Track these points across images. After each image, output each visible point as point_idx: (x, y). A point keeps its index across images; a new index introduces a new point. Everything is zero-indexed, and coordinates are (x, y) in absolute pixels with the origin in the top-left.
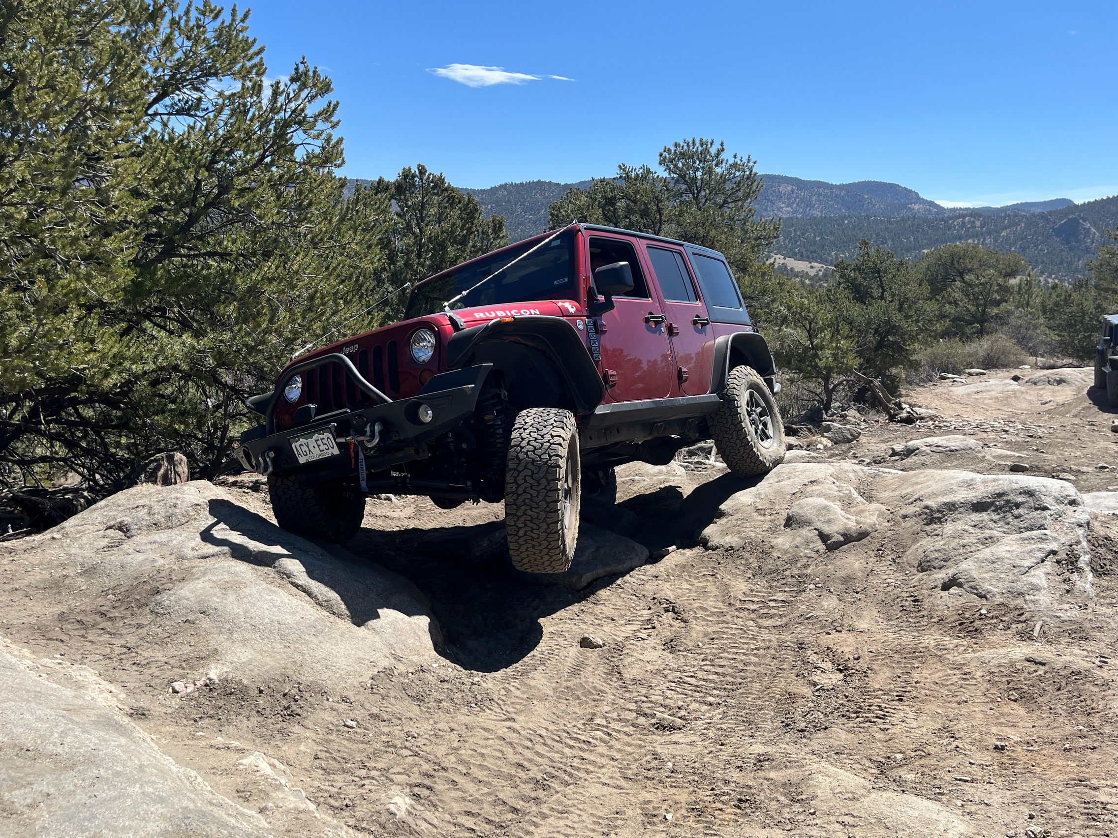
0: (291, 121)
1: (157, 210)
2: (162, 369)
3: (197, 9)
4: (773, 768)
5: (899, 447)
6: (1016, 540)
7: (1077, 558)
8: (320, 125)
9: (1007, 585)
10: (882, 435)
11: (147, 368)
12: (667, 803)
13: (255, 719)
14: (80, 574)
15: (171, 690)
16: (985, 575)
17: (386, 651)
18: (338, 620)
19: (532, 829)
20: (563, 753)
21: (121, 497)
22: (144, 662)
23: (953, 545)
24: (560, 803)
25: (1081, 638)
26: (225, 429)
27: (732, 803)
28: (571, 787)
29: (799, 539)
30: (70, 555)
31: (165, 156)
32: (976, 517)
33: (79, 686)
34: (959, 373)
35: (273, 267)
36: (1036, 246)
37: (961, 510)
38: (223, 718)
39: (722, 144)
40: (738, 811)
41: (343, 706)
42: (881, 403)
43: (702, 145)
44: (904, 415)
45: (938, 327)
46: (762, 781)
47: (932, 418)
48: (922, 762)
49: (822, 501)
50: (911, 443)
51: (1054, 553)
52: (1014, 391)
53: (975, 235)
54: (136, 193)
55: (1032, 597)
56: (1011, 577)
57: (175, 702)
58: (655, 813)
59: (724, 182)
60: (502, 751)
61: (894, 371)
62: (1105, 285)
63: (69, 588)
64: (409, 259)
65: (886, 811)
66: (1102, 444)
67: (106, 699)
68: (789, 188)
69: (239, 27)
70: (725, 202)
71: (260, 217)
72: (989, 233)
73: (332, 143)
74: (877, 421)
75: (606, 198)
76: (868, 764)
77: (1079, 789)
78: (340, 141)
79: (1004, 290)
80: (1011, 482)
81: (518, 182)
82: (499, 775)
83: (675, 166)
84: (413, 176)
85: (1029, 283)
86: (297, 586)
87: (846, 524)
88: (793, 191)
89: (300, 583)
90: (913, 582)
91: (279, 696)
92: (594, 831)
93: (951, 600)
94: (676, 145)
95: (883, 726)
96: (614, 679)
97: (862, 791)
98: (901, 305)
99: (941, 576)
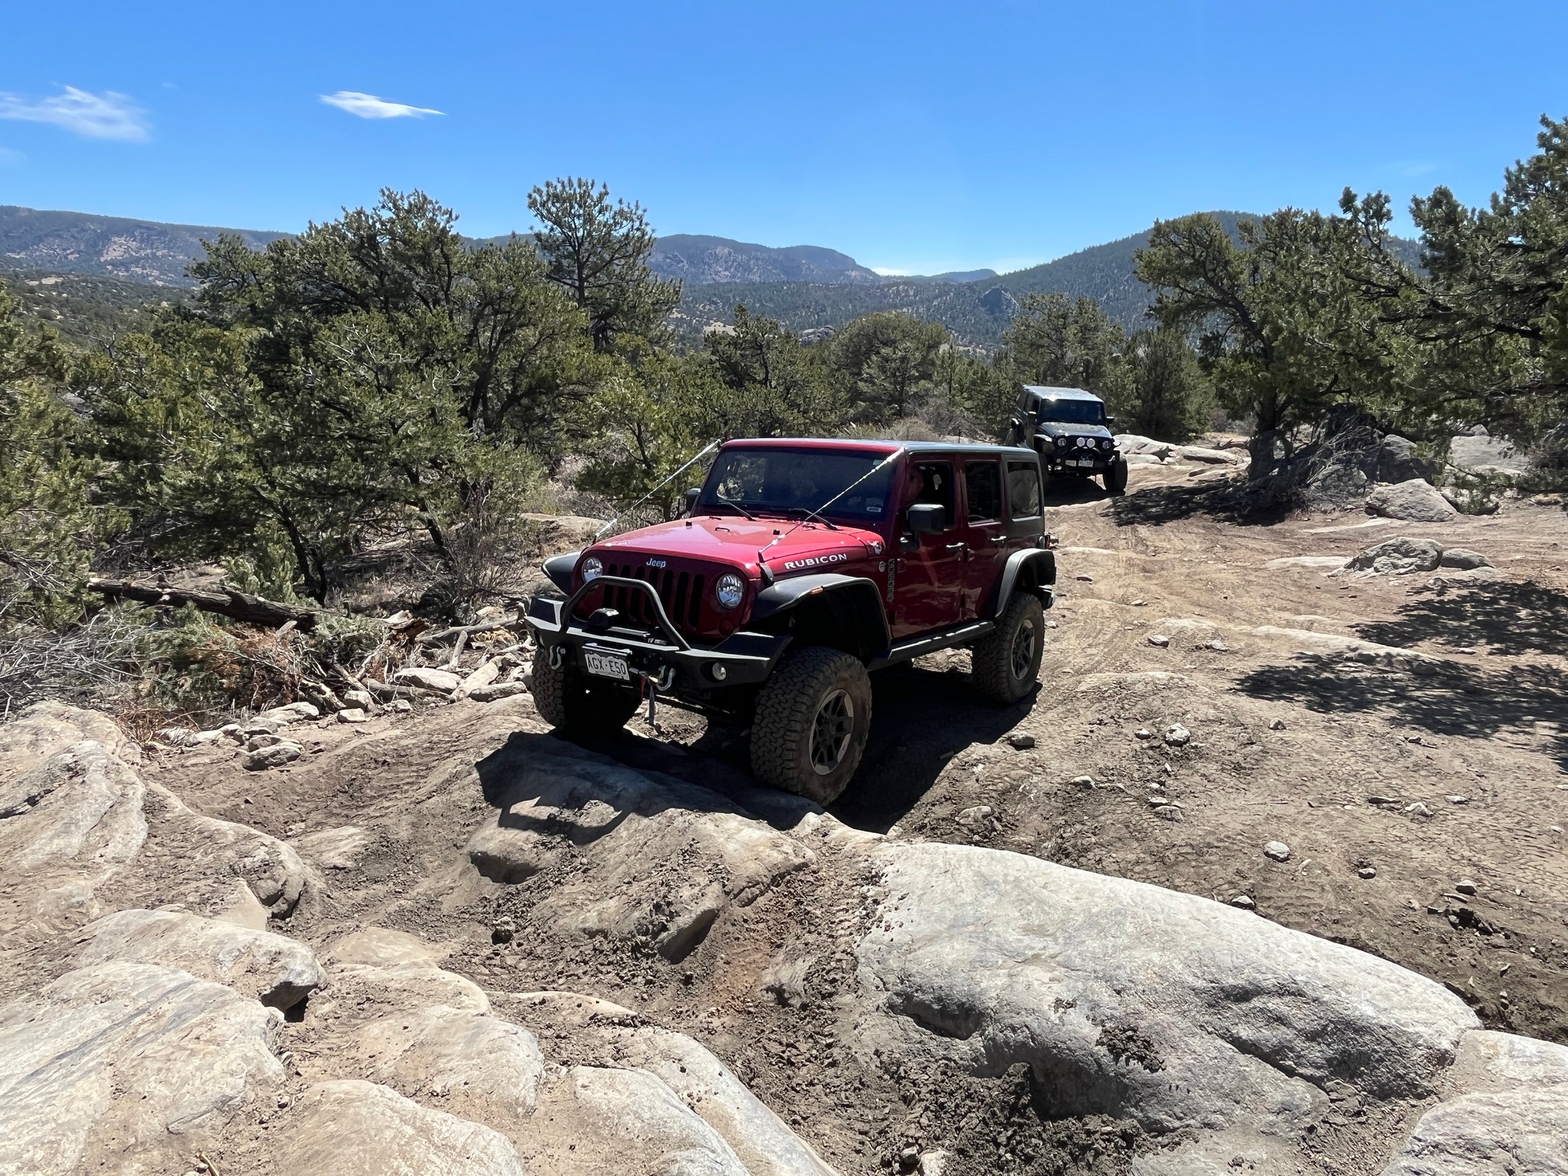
36: (965, 316)
39: (605, 186)
43: (580, 186)
68: (726, 251)
72: (922, 302)
79: (929, 363)
85: (951, 356)
94: (549, 185)
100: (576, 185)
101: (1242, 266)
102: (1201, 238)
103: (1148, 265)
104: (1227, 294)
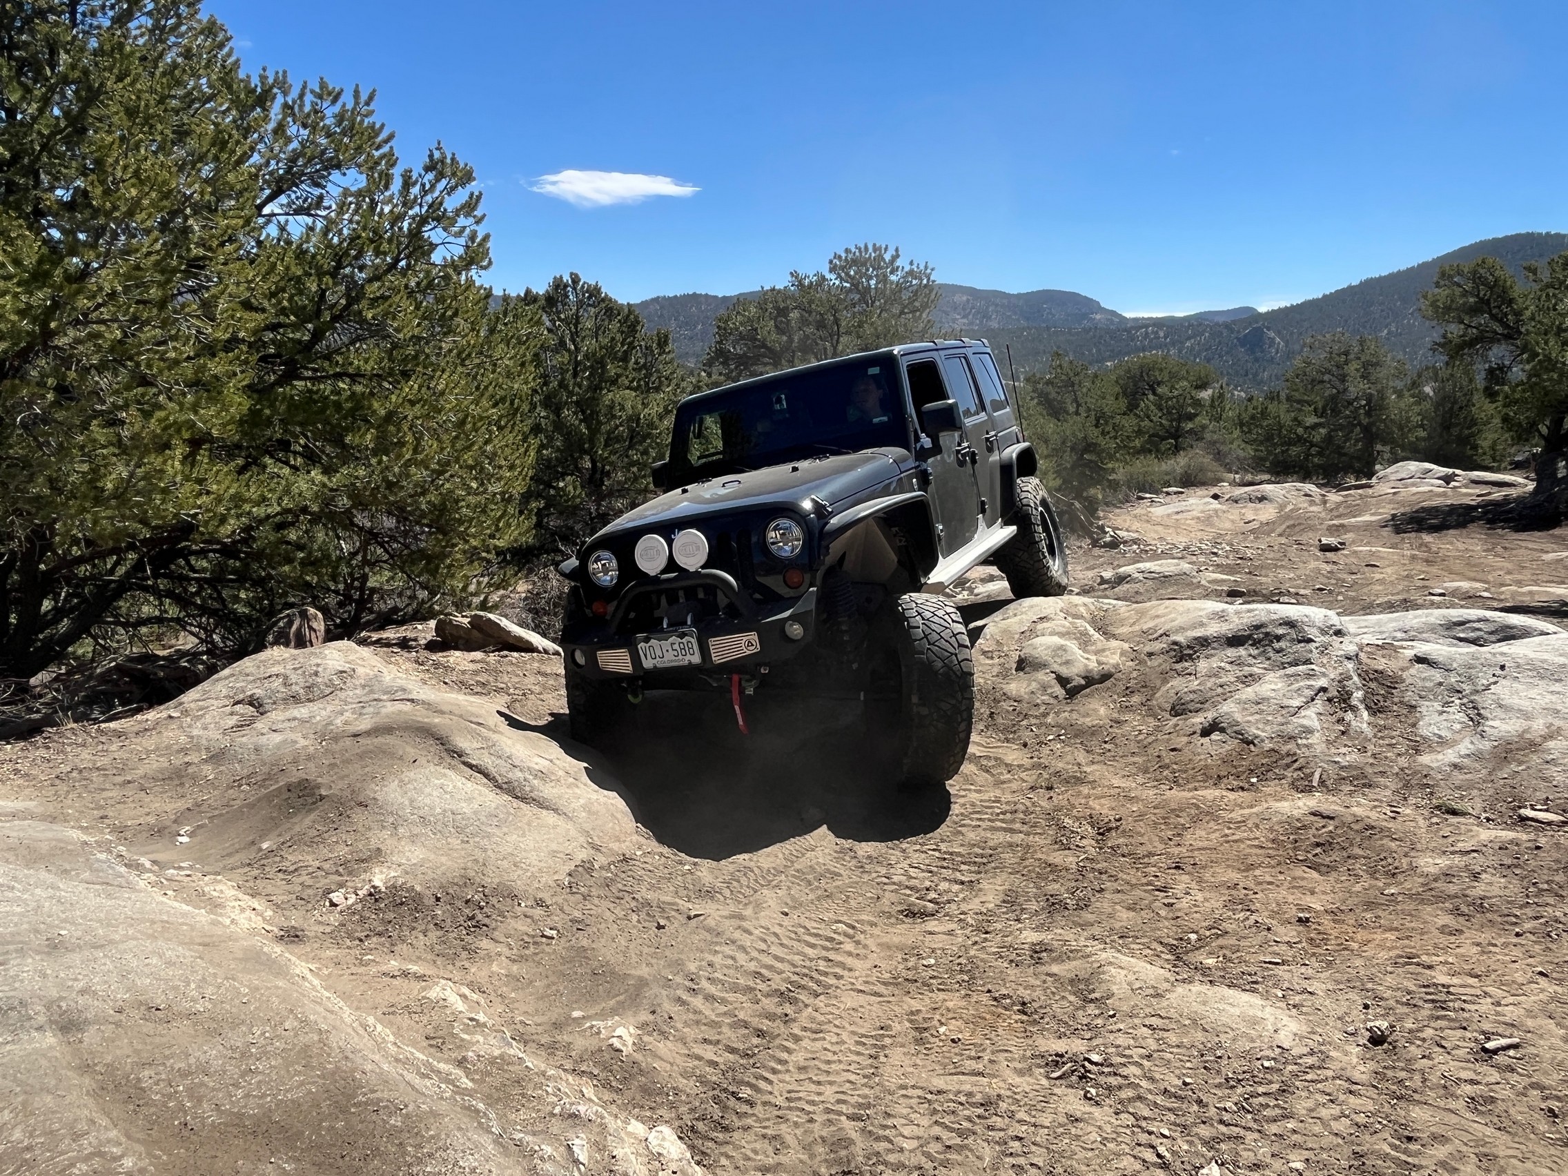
0: (428, 217)
1: (273, 327)
2: (288, 511)
3: (312, 92)
4: (1054, 960)
5: (1108, 574)
6: (1280, 677)
7: (1350, 694)
8: (462, 221)
9: (1276, 728)
10: (1087, 562)
11: (269, 511)
12: (938, 1012)
13: (434, 934)
14: (205, 761)
15: (327, 904)
16: (1250, 718)
17: (582, 840)
18: (522, 805)
19: (785, 1056)
20: (805, 955)
21: (248, 664)
22: (292, 868)
23: (1209, 685)
24: (813, 1020)
25: (1364, 785)
26: (365, 578)
27: (1015, 1008)
28: (822, 997)
29: (1034, 685)
30: (192, 737)
31: (283, 260)
32: (1232, 652)
33: (215, 905)
34: (1157, 492)
35: (416, 386)
36: (1221, 356)
37: (1215, 645)
38: (395, 934)
39: (897, 250)
40: (1025, 1018)
41: (538, 912)
42: (1083, 527)
43: (875, 251)
44: (1108, 539)
45: (1137, 443)
46: (1044, 977)
47: (1135, 541)
48: (1221, 941)
49: (1056, 640)
50: (1122, 570)
51: (1324, 690)
52: (1216, 511)
53: (1160, 347)
54: (247, 305)
55: (1304, 741)
56: (1280, 719)
57: (334, 918)
58: (925, 1025)
59: (900, 291)
60: (733, 958)
61: (1092, 491)
62: (1297, 395)
63: (194, 778)
64: (563, 379)
65: (1201, 1009)
66: (1313, 564)
67: (250, 919)
68: (965, 298)
69: (363, 111)
70: (902, 313)
71: (398, 330)
72: (1173, 344)
73: (478, 240)
74: (1080, 547)
75: (777, 308)
76: (1160, 948)
77: (1412, 968)
78: (486, 238)
79: (1197, 403)
80: (1269, 612)
81: (671, 295)
82: (735, 989)
83: (847, 274)
84: (566, 286)
85: (1221, 396)
86: (471, 766)
87: (1086, 665)
88: (968, 301)
89: (474, 762)
90: (1167, 729)
91: (459, 904)
92: (858, 1054)
93: (1215, 746)
94: (847, 251)
95: (1166, 901)
96: (847, 858)
97: (1166, 985)
98: (1098, 420)
99: (1199, 720)
100: (871, 250)
101: (1528, 303)
102: (1487, 279)
103: (1434, 304)
104: (1511, 328)
